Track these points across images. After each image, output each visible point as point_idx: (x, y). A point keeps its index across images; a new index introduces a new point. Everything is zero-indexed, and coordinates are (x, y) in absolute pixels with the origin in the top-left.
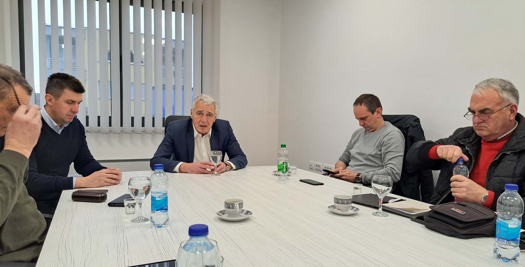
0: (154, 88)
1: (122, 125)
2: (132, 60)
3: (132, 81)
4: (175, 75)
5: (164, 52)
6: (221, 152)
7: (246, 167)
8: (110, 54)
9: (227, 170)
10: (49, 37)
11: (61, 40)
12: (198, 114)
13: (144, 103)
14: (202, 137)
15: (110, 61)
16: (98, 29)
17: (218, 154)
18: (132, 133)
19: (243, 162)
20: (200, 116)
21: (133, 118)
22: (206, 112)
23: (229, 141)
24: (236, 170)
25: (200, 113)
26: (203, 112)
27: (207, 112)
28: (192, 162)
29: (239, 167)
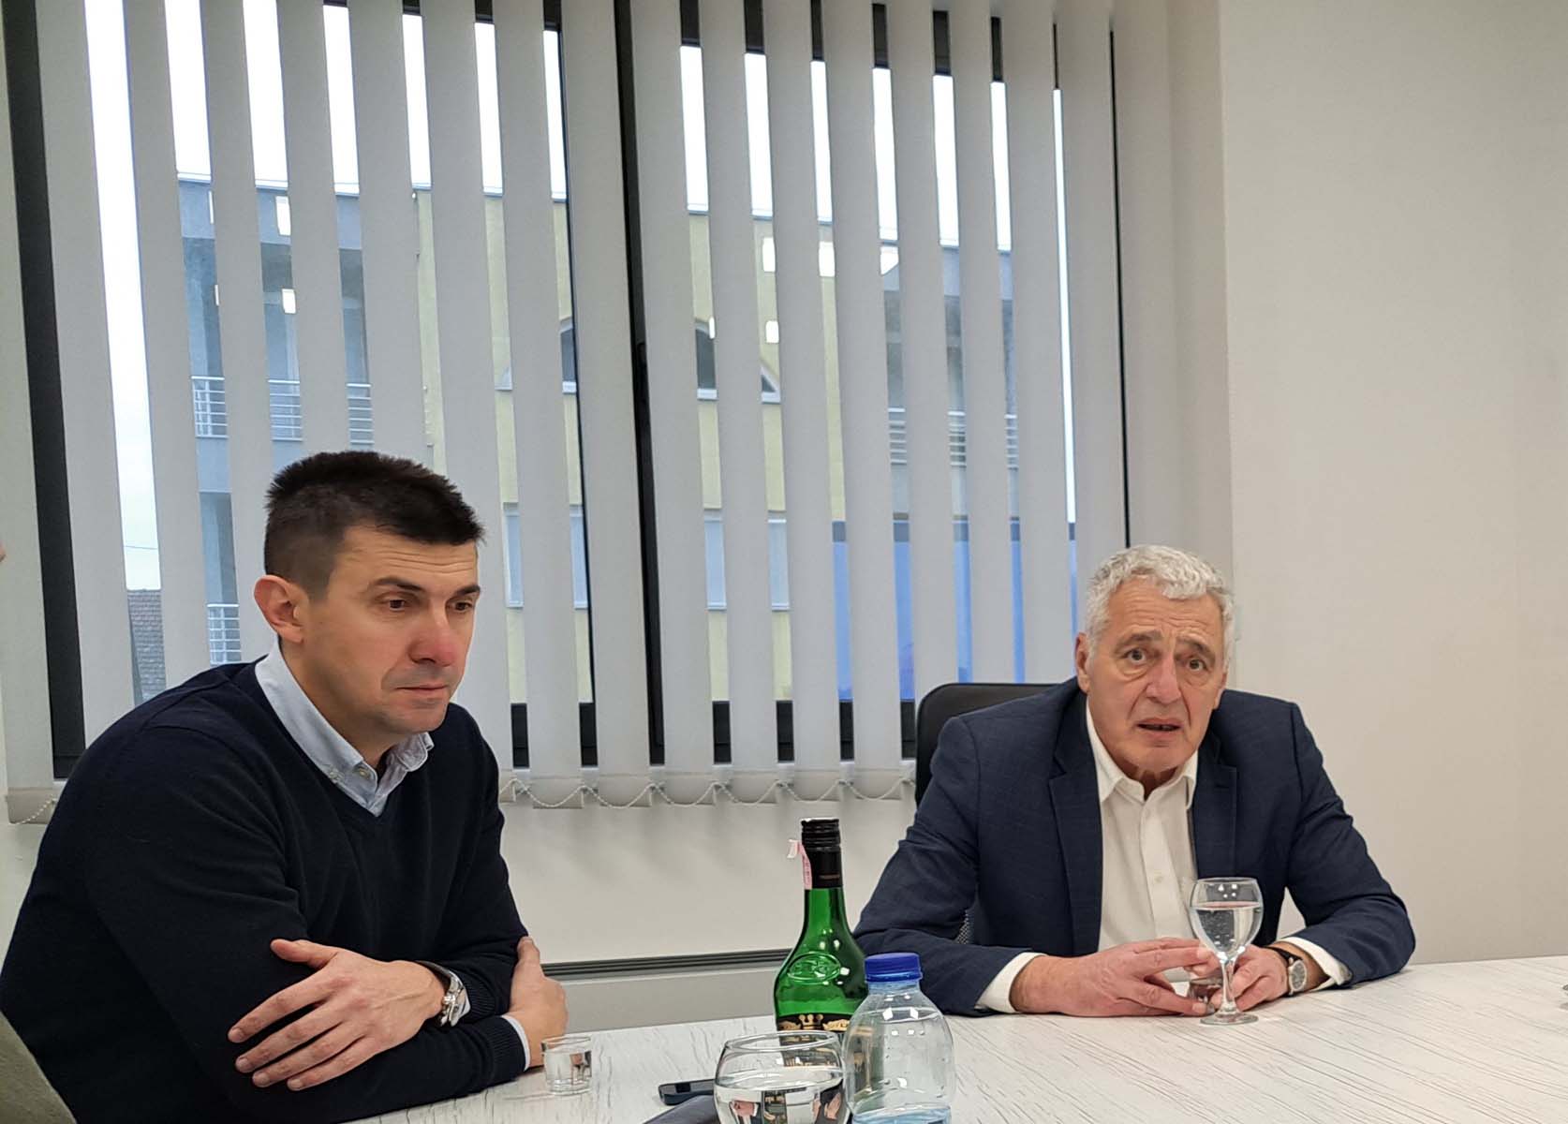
0: (839, 531)
1: (657, 754)
2: (706, 374)
3: (712, 498)
4: (963, 459)
5: (892, 323)
6: (1254, 882)
7: (1407, 967)
8: (571, 340)
9: (1293, 989)
10: (202, 255)
11: (277, 268)
12: (1125, 656)
13: (784, 624)
14: (1146, 797)
15: (574, 384)
16: (494, 197)
17: (1240, 896)
18: (722, 796)
19: (1390, 940)
20: (1137, 667)
21: (721, 713)
22: (1173, 641)
23: (1302, 820)
24: (1346, 986)
25: (1140, 650)
26: (1156, 644)
27: (1179, 640)
28: (1090, 946)
29: (1365, 969)
